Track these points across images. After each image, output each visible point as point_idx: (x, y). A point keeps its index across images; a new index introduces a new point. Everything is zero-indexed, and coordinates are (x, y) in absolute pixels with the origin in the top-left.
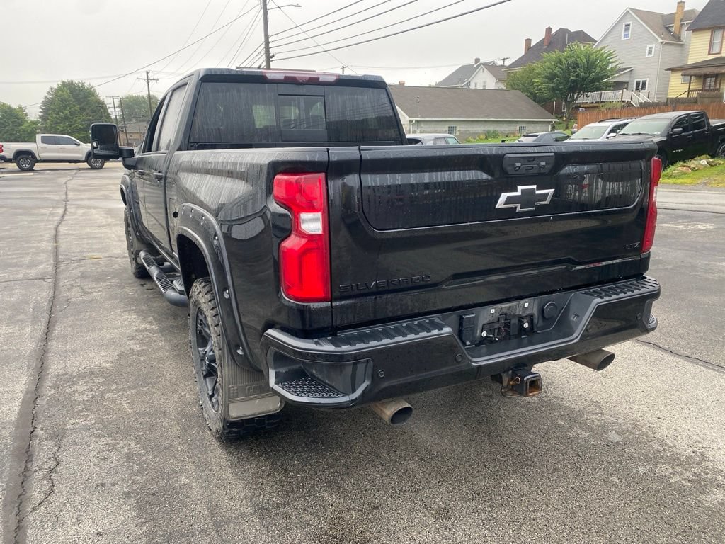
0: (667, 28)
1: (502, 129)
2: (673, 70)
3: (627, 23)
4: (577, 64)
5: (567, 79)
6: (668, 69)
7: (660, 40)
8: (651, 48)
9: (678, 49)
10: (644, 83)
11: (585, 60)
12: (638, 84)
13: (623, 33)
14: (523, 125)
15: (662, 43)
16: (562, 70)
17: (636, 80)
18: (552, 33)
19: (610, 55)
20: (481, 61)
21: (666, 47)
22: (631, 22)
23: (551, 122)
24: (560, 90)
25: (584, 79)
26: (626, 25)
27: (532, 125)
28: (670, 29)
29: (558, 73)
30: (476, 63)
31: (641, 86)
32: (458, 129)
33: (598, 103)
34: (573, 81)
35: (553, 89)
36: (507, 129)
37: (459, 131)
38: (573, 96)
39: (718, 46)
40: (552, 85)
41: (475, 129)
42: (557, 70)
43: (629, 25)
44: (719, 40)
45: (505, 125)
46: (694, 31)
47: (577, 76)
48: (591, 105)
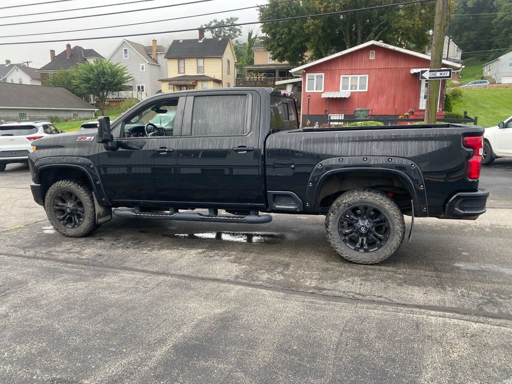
0: (148, 55)
1: (62, 116)
2: (163, 81)
3: (126, 49)
4: (104, 73)
5: (99, 82)
6: (159, 80)
7: (148, 62)
8: (143, 66)
9: (157, 68)
10: (142, 87)
11: (110, 71)
12: (139, 87)
13: (124, 55)
14: (76, 113)
15: (149, 63)
16: (94, 75)
17: (137, 85)
18: (71, 48)
19: (124, 68)
20: (12, 63)
21: (151, 66)
22: (128, 49)
23: (94, 111)
24: (95, 89)
25: (110, 83)
26: (125, 50)
27: (82, 113)
28: (151, 56)
29: (92, 78)
30: (7, 64)
31: (141, 89)
32: (27, 115)
33: (117, 98)
34: (104, 84)
35: (90, 88)
36: (65, 116)
37: (29, 117)
38: (103, 94)
39: (183, 69)
40: (89, 85)
41: (42, 115)
42: (91, 76)
43: (126, 50)
44: (183, 66)
45: (63, 113)
46: (168, 59)
47: (105, 80)
48: (113, 100)
